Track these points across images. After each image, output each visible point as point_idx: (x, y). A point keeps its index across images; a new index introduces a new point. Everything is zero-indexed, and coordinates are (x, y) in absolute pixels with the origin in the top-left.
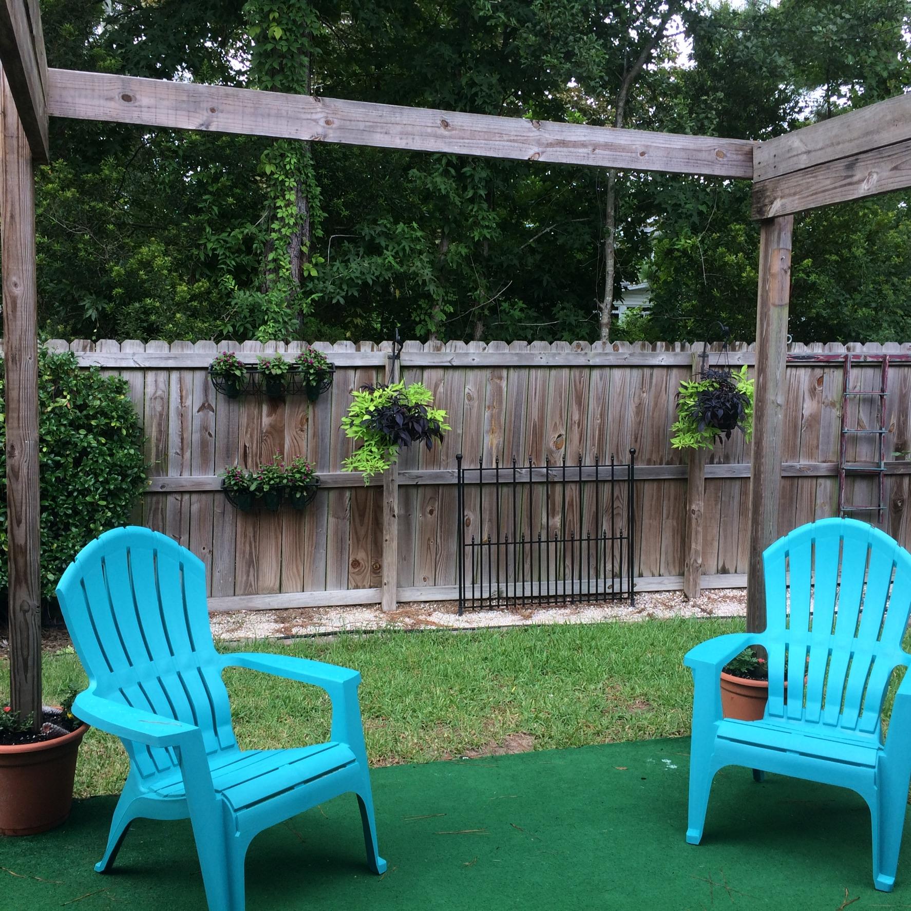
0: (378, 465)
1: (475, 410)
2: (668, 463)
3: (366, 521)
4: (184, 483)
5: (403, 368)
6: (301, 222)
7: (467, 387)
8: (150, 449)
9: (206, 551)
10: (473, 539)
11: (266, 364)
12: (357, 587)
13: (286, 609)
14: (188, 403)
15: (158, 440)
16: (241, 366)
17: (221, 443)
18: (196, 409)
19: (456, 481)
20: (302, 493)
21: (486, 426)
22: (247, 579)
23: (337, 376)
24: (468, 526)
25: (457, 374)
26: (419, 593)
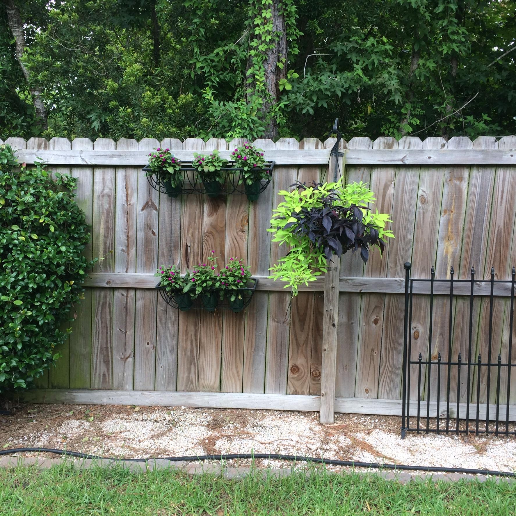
0: (304, 276)
1: (429, 215)
3: (306, 327)
4: (128, 280)
5: (348, 167)
6: (277, 39)
7: (421, 188)
8: (98, 246)
9: (150, 346)
10: (420, 356)
11: (200, 161)
12: (296, 393)
13: (225, 409)
14: (133, 201)
15: (106, 237)
16: (174, 162)
17: (164, 241)
18: (140, 207)
19: (403, 291)
20: (237, 296)
21: (441, 232)
22: (189, 376)
23: (278, 175)
24: (416, 339)
25: (410, 174)
26: (360, 405)
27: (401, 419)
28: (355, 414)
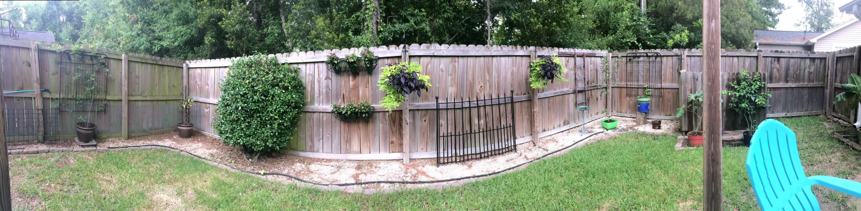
1: (444, 77)
2: (524, 94)
3: (396, 126)
4: (320, 108)
5: (410, 57)
6: (377, 9)
7: (441, 66)
8: (308, 95)
9: (329, 135)
10: (444, 134)
12: (393, 152)
13: (363, 160)
14: (321, 76)
15: (311, 91)
17: (334, 93)
18: (324, 79)
19: (435, 108)
20: (365, 114)
21: (449, 83)
22: (346, 147)
23: (380, 62)
24: (441, 126)
25: (436, 60)
26: (420, 155)
27: (436, 159)
28: (418, 159)
